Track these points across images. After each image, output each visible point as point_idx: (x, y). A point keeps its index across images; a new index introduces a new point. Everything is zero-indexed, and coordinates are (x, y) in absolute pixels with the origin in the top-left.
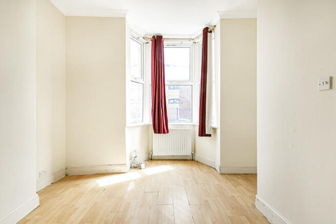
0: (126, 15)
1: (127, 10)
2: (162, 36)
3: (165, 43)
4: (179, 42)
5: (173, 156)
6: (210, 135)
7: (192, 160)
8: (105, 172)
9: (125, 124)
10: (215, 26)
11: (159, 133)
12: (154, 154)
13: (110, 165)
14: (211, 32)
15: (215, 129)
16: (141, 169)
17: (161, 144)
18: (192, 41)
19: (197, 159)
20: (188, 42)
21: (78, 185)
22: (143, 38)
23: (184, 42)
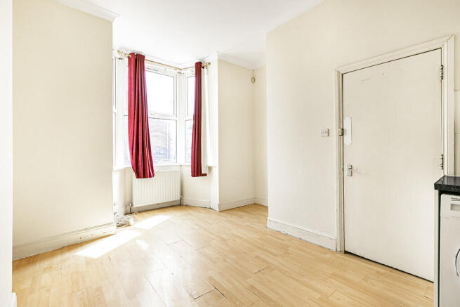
0: (114, 18)
1: (119, 15)
2: (144, 57)
3: (146, 64)
4: (162, 68)
5: (158, 204)
6: (205, 175)
7: (180, 205)
8: (80, 241)
9: (112, 169)
10: (209, 64)
11: (144, 177)
12: (135, 206)
13: (86, 229)
14: (203, 67)
15: (210, 168)
16: (129, 225)
17: (146, 191)
18: (179, 71)
19: (185, 202)
20: (172, 70)
21: (50, 268)
22: (118, 51)
23: (169, 70)
